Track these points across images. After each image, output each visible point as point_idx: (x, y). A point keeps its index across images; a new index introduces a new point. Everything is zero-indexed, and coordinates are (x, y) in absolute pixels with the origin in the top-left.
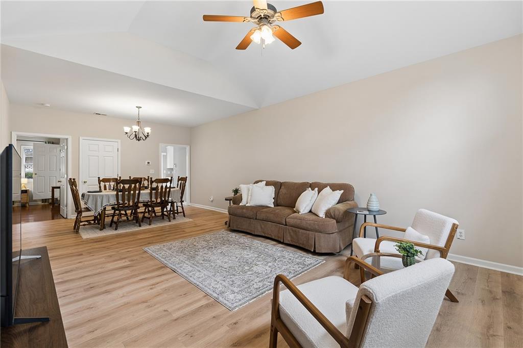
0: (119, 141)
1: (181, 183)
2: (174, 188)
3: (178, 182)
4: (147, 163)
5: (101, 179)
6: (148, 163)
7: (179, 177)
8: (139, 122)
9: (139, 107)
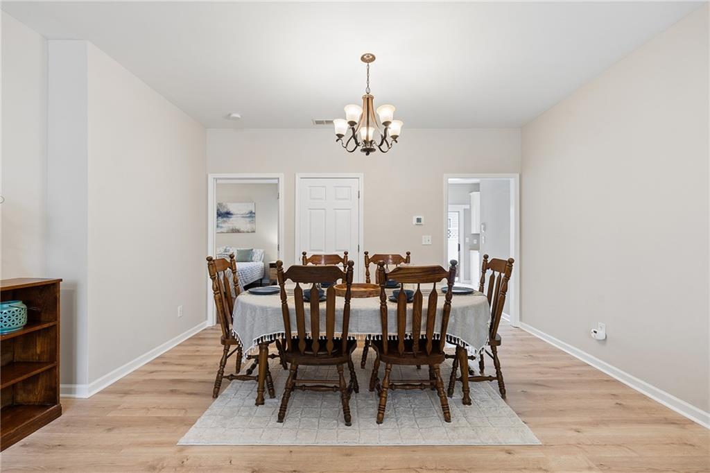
0: (361, 175)
1: (492, 277)
2: (469, 292)
3: (484, 272)
4: (415, 221)
5: (308, 256)
6: (419, 220)
7: (486, 257)
8: (368, 100)
9: (368, 59)
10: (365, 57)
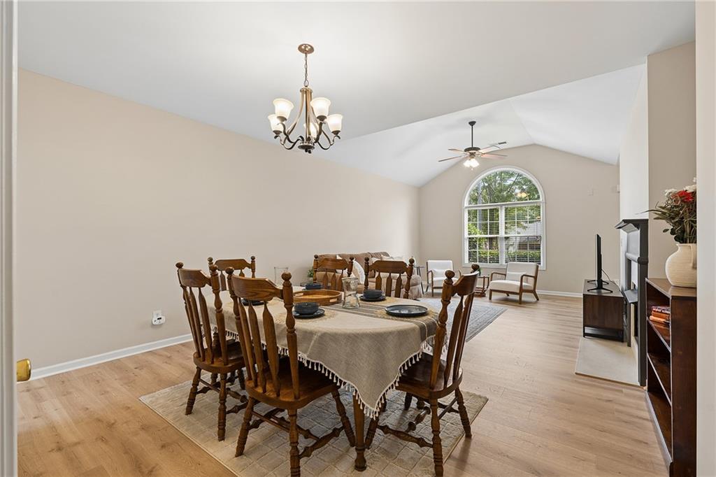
8: (306, 92)
9: (306, 50)
10: (303, 47)
